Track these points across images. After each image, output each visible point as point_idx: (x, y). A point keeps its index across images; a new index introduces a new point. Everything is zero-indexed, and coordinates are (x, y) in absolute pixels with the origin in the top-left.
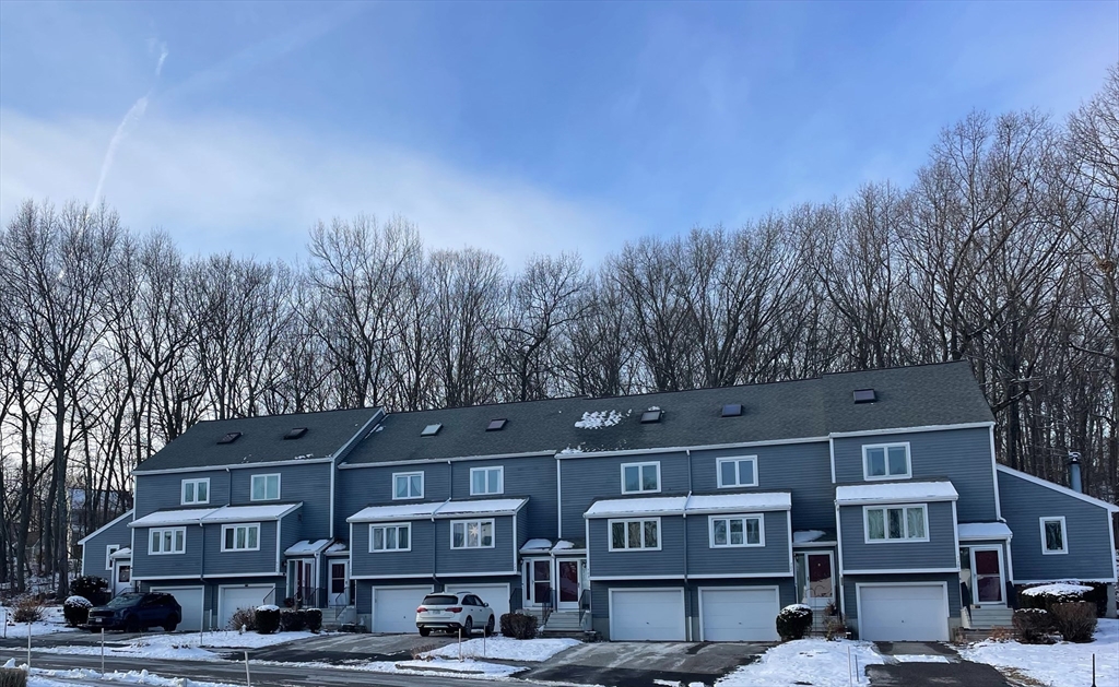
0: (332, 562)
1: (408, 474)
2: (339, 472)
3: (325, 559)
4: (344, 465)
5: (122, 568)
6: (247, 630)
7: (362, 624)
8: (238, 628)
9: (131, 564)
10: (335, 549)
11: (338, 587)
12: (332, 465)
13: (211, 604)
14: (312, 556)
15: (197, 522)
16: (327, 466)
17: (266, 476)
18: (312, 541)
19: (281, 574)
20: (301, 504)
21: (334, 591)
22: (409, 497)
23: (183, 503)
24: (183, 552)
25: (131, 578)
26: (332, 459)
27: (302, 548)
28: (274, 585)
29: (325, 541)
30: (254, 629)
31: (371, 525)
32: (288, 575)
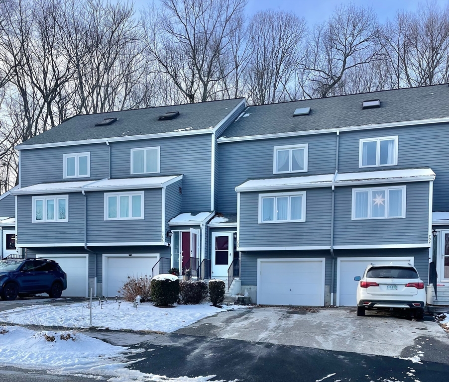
0: (215, 235)
1: (290, 147)
2: (219, 146)
3: (210, 230)
4: (223, 139)
5: (8, 236)
6: (142, 301)
7: (246, 295)
8: (131, 299)
9: (15, 232)
10: (218, 222)
11: (222, 259)
12: (213, 137)
13: (95, 272)
14: (197, 227)
15: (79, 190)
16: (208, 138)
17: (145, 149)
18: (194, 213)
19: (166, 244)
20: (181, 177)
21: (217, 263)
22: (290, 171)
23: (66, 176)
24: (66, 220)
25: (17, 245)
26: (212, 130)
27: (185, 219)
28: (158, 255)
29: (208, 214)
30: (149, 301)
31: (260, 195)
32: (172, 245)
